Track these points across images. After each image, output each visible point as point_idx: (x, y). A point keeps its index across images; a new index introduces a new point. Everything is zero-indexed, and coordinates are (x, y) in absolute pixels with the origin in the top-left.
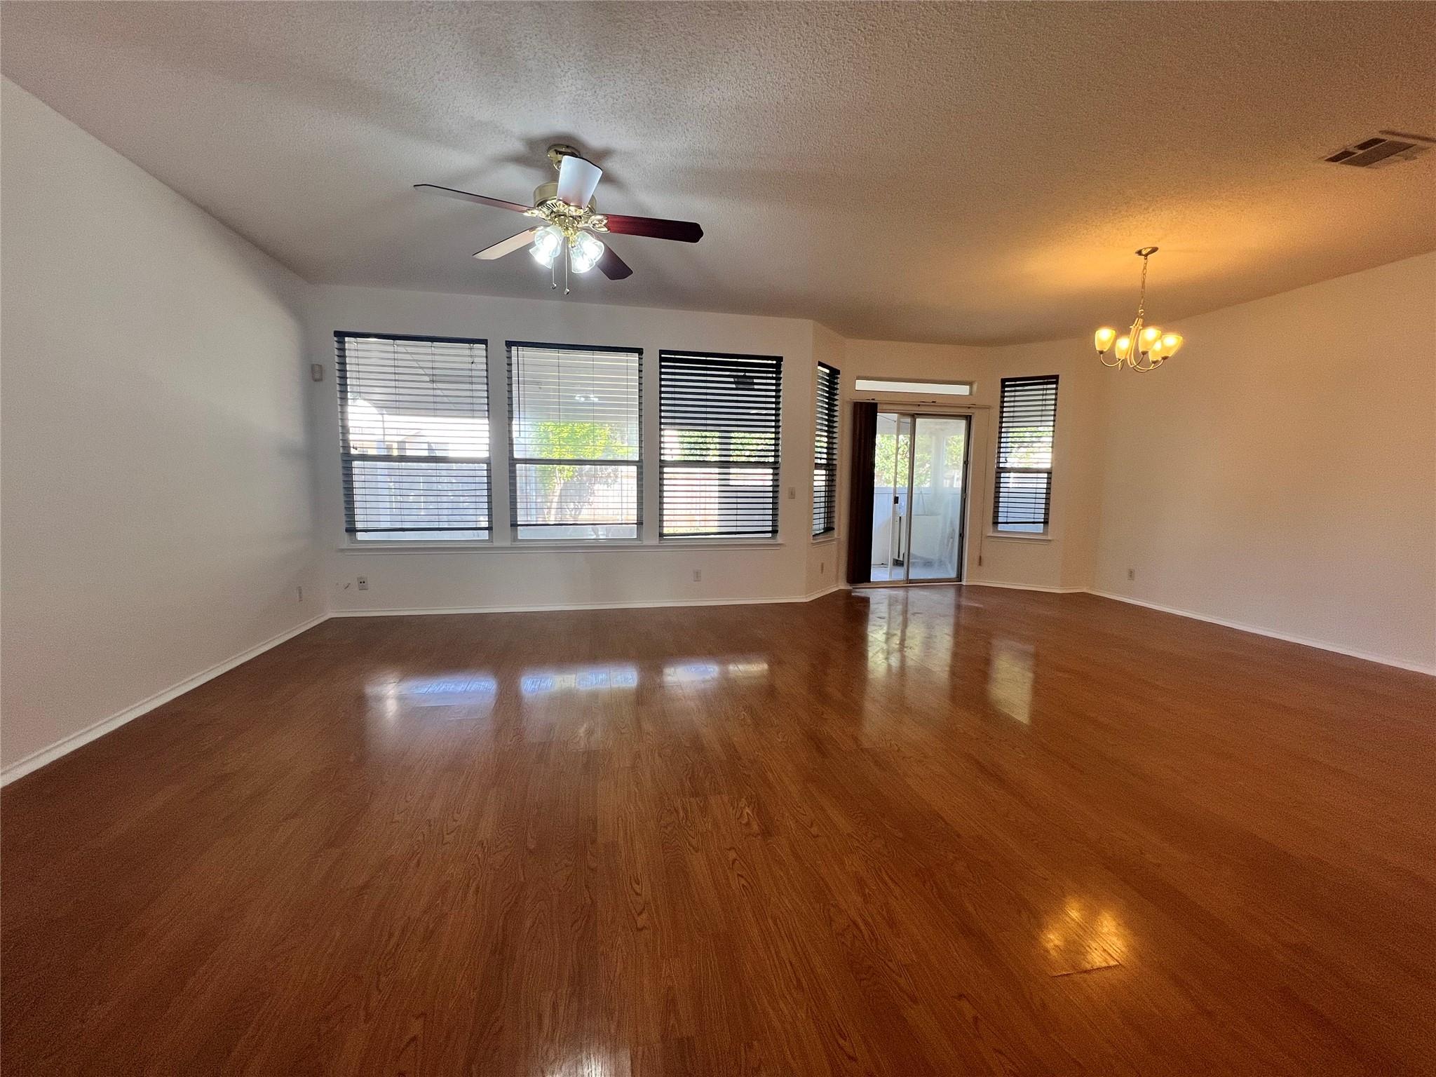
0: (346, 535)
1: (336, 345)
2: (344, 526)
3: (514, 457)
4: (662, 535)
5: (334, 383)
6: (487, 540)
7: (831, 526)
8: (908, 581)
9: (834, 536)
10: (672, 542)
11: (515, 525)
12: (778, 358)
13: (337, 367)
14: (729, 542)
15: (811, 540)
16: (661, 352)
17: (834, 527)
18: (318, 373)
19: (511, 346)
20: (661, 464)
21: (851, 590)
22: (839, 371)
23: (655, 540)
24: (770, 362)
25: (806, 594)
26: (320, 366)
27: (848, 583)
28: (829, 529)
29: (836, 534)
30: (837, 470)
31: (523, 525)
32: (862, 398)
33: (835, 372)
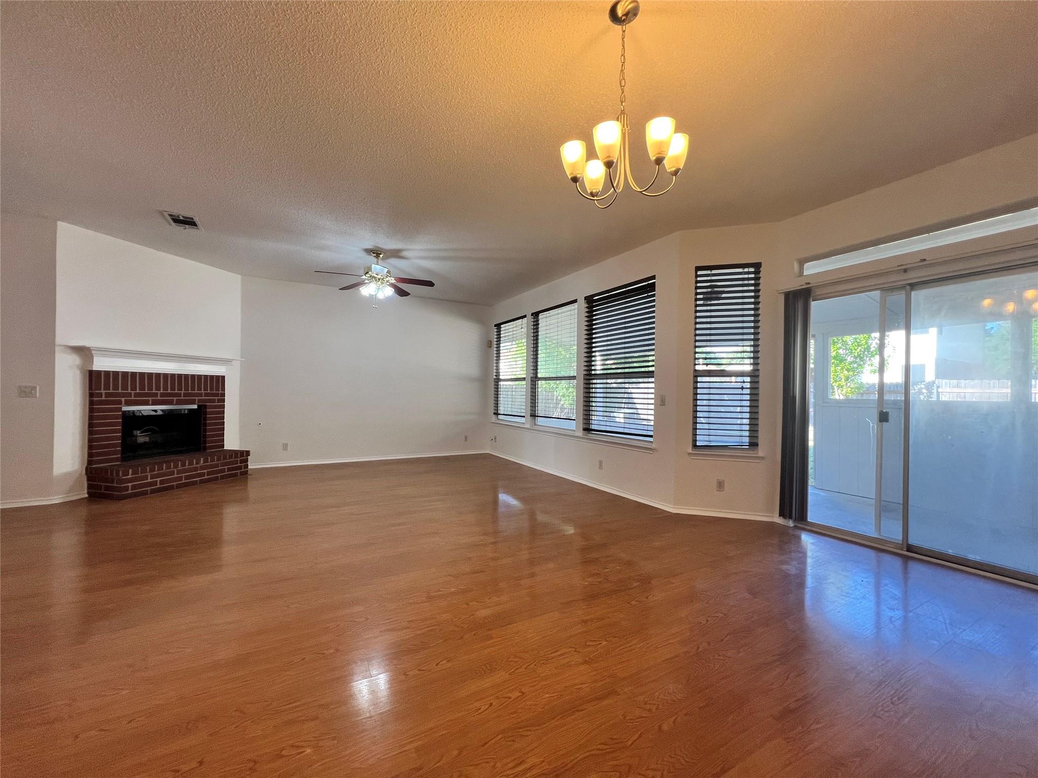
0: (494, 416)
1: (496, 330)
2: (493, 411)
3: (536, 377)
4: (588, 430)
5: (494, 348)
6: (524, 423)
7: (756, 441)
8: (905, 546)
9: (757, 454)
10: (590, 436)
11: (534, 415)
12: (653, 277)
13: (495, 340)
14: (620, 441)
15: (690, 450)
16: (586, 298)
17: (759, 444)
18: (490, 344)
19: (536, 315)
20: (588, 377)
21: (789, 527)
22: (761, 263)
23: (580, 433)
24: (650, 282)
25: (674, 505)
26: (491, 341)
27: (780, 516)
28: (753, 445)
29: (761, 452)
30: (760, 377)
31: (538, 416)
32: (795, 284)
33: (757, 266)
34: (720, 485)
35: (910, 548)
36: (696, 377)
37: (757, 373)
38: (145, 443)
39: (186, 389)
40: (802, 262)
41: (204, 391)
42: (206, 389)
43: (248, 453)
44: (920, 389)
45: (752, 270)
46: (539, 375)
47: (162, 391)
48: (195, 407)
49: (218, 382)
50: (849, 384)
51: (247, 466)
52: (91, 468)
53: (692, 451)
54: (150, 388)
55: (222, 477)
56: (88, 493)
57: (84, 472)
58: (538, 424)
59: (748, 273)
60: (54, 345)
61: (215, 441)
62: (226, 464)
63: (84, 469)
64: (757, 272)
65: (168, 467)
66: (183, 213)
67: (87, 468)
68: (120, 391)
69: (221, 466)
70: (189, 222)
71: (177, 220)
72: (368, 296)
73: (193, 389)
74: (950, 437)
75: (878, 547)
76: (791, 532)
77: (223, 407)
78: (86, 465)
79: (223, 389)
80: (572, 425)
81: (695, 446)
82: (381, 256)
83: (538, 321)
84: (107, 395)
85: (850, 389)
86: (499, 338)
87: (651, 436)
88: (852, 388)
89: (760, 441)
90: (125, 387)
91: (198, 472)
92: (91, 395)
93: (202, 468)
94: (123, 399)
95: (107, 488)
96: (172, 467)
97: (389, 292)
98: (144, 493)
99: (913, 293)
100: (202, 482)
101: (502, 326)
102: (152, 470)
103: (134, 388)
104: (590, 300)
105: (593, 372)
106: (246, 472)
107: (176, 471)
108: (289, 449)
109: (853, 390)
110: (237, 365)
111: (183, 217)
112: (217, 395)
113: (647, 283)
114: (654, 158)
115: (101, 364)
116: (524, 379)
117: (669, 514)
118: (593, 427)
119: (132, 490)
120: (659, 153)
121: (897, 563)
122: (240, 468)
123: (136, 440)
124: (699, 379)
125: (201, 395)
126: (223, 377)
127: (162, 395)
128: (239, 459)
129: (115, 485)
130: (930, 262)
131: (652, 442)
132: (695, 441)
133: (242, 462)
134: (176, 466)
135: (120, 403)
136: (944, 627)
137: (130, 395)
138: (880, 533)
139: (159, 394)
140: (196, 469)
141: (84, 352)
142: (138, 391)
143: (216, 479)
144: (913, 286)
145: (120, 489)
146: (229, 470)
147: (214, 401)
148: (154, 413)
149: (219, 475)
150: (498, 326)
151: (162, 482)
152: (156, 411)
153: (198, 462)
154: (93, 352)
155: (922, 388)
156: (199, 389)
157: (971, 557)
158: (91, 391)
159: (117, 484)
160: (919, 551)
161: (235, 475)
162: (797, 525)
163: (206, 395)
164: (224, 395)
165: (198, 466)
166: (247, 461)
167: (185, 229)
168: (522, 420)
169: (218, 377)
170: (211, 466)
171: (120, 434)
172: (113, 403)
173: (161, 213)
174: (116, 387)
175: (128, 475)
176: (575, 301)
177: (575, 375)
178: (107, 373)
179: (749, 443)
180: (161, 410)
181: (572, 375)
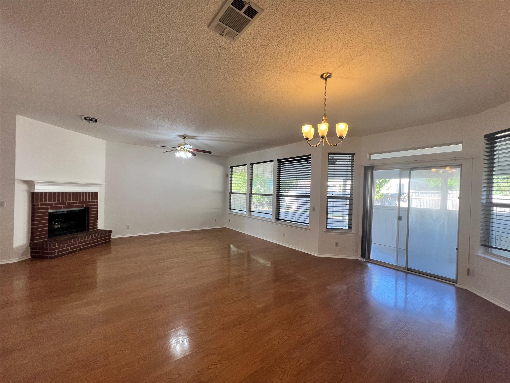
0: (229, 210)
1: (230, 169)
2: (228, 208)
3: (252, 193)
4: (277, 219)
5: (229, 178)
6: (245, 214)
7: (351, 226)
8: (407, 269)
9: (351, 231)
10: (279, 222)
11: (250, 211)
12: (310, 155)
13: (230, 174)
14: (294, 225)
15: (325, 230)
16: (278, 160)
17: (352, 227)
18: (227, 176)
19: (252, 165)
20: (278, 195)
21: (364, 262)
22: (354, 153)
23: (274, 220)
24: (308, 157)
25: (318, 253)
26: (228, 174)
27: (361, 257)
28: (350, 228)
29: (353, 230)
30: (353, 200)
31: (252, 211)
32: (368, 164)
33: (353, 154)
34: (337, 244)
35: (408, 269)
36: (328, 199)
37: (352, 198)
38: (58, 228)
39: (80, 200)
40: (370, 154)
41: (88, 200)
42: (89, 199)
43: (111, 231)
44: (404, 197)
45: (351, 155)
46: (253, 193)
47: (68, 201)
48: (83, 208)
49: (95, 195)
50: (378, 194)
51: (111, 238)
52: (33, 243)
53: (326, 230)
54: (62, 200)
55: (99, 244)
56: (31, 256)
57: (29, 245)
58: (252, 215)
59: (350, 157)
60: (14, 180)
61: (94, 226)
62: (101, 238)
63: (29, 243)
64: (353, 157)
65: (74, 241)
66: (91, 116)
67: (30, 243)
68: (48, 202)
69: (99, 239)
70: (95, 120)
71: (87, 119)
72: (179, 157)
73: (83, 200)
74: (423, 227)
75: (396, 269)
76: (364, 263)
77: (97, 208)
78: (30, 241)
79: (97, 199)
80: (270, 217)
81: (327, 228)
82: (186, 138)
83: (252, 167)
84: (41, 205)
85: (378, 196)
86: (232, 173)
87: (308, 224)
88: (379, 196)
89: (353, 226)
90: (50, 200)
91: (89, 242)
92: (33, 205)
93: (91, 240)
94: (49, 207)
95: (43, 253)
96: (76, 241)
97: (190, 155)
98: (63, 255)
99: (411, 171)
100: (90, 247)
101: (233, 168)
102: (67, 243)
103: (54, 201)
104: (280, 161)
105: (280, 194)
106: (110, 241)
107: (78, 243)
108: (130, 228)
109: (379, 197)
110: (103, 186)
111: (92, 118)
112: (94, 202)
113: (307, 157)
114: (339, 136)
115: (38, 189)
116: (245, 194)
117: (317, 257)
118: (280, 218)
119: (57, 253)
120: (341, 135)
121: (404, 274)
122: (108, 239)
123: (54, 227)
124: (329, 200)
125: (86, 202)
126: (97, 193)
127: (68, 203)
128: (107, 235)
129: (48, 251)
130: (418, 161)
131: (308, 226)
132: (327, 226)
133: (109, 236)
134: (78, 240)
135: (47, 208)
136: (423, 300)
137: (52, 204)
138: (397, 264)
139: (67, 203)
140: (87, 241)
141: (30, 184)
142: (56, 202)
143: (96, 245)
144: (412, 169)
145: (51, 254)
146: (103, 240)
147: (93, 205)
148: (63, 213)
149: (98, 243)
150: (232, 167)
151: (71, 249)
152: (63, 211)
153: (88, 238)
154: (35, 183)
155: (405, 196)
156: (86, 200)
157: (429, 272)
158: (33, 203)
159: (49, 251)
160: (411, 270)
161: (105, 243)
162: (366, 260)
163: (89, 202)
164: (97, 202)
165: (88, 239)
166: (111, 235)
167: (90, 123)
168: (245, 213)
169: (95, 193)
170: (94, 239)
171: (48, 225)
172: (44, 208)
173: (81, 116)
174: (46, 200)
175: (56, 246)
176: (273, 161)
177: (272, 194)
178: (41, 193)
179: (348, 227)
180: (66, 211)
181: (270, 193)
